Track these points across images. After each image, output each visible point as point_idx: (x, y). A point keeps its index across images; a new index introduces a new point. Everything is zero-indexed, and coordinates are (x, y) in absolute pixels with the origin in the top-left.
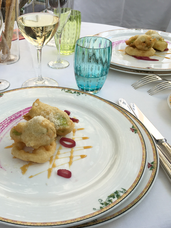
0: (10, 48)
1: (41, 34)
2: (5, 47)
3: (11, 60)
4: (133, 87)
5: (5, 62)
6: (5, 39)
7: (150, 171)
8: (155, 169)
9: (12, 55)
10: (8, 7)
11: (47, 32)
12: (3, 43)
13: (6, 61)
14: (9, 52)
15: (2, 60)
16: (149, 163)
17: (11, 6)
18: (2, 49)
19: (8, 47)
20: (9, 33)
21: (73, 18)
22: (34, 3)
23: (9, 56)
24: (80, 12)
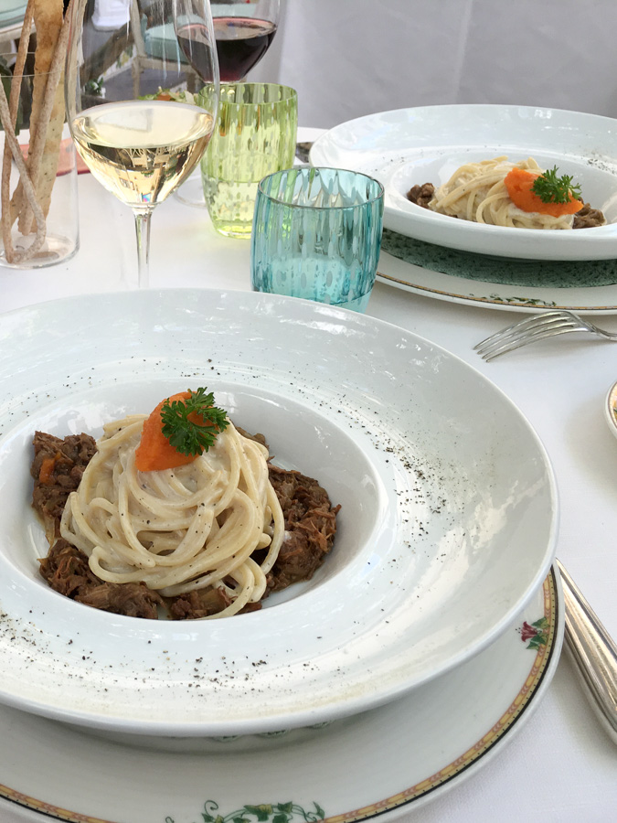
0: (46, 213)
1: (150, 160)
2: (29, 211)
3: (46, 255)
4: (479, 353)
5: (25, 259)
6: (29, 183)
7: (529, 651)
8: (546, 644)
9: (52, 235)
10: (44, 73)
11: (169, 156)
12: (22, 195)
13: (29, 256)
14: (41, 226)
15: (16, 255)
16: (525, 624)
17: (54, 71)
18: (18, 215)
19: (40, 208)
20: (44, 160)
21: (269, 111)
22: (140, 64)
23: (42, 239)
24: (295, 92)
